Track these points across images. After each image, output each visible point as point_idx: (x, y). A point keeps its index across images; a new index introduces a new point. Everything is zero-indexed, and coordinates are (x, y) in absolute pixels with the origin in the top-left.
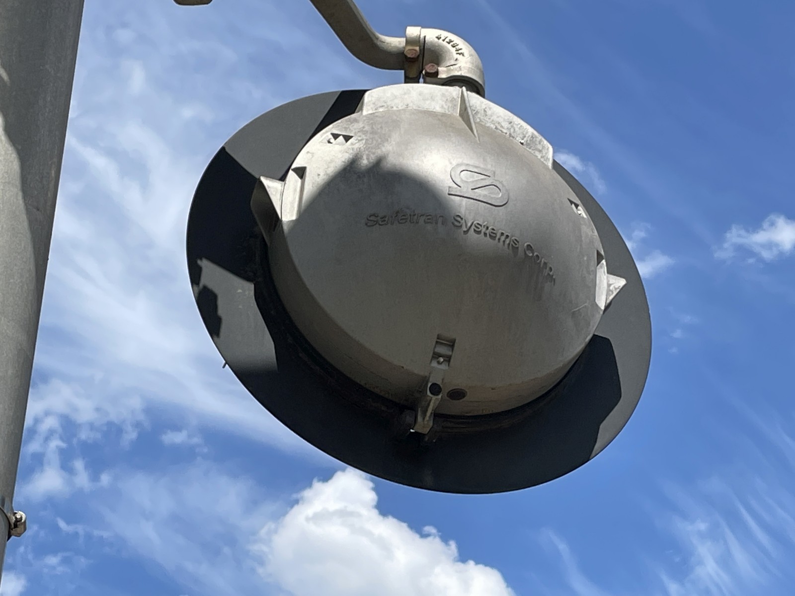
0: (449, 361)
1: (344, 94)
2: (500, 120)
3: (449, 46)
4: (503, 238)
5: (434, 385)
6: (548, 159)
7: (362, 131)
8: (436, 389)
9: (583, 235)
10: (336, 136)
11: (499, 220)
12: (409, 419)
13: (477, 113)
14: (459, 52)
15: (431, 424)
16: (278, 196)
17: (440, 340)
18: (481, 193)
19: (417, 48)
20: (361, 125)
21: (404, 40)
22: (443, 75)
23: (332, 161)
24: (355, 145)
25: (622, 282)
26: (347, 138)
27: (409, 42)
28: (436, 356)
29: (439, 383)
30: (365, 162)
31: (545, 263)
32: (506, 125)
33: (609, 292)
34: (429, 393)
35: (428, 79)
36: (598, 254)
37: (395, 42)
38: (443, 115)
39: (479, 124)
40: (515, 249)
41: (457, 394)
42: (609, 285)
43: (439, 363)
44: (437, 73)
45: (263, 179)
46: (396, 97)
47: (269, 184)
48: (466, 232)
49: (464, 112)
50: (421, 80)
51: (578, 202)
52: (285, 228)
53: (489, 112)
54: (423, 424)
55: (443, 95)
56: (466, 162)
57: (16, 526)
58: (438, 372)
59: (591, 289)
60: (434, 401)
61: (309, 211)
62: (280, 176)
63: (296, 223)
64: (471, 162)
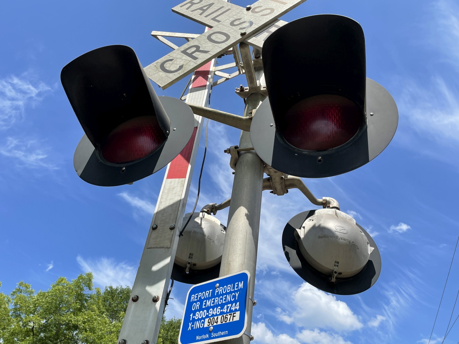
0: (338, 266)
1: (311, 211)
2: (344, 215)
3: (332, 201)
4: (347, 240)
5: (335, 271)
6: (354, 223)
7: (315, 219)
8: (336, 272)
9: (364, 239)
10: (310, 220)
11: (346, 236)
12: (330, 279)
13: (339, 214)
14: (334, 202)
15: (335, 280)
16: (300, 232)
17: (336, 262)
18: (341, 231)
19: (325, 201)
20: (315, 217)
21: (322, 200)
22: (331, 206)
23: (310, 225)
24: (314, 222)
25: (373, 248)
26: (313, 220)
27: (323, 200)
28: (335, 265)
29: (336, 271)
30: (317, 225)
31: (357, 245)
32: (345, 216)
33: (371, 250)
34: (334, 274)
35: (328, 207)
36: (368, 242)
37: (320, 200)
38: (332, 215)
39: (339, 216)
40: (350, 243)
41: (340, 273)
42: (371, 249)
43: (336, 267)
44: (330, 206)
45: (296, 229)
46: (322, 211)
47: (298, 230)
48: (339, 239)
49: (336, 214)
50: (326, 207)
51: (362, 231)
52: (302, 239)
53: (341, 214)
54: (334, 280)
55: (331, 211)
56: (338, 225)
57: (254, 303)
58: (336, 269)
59: (367, 250)
60: (335, 275)
61: (306, 235)
62: (299, 228)
63: (304, 238)
64: (339, 225)
